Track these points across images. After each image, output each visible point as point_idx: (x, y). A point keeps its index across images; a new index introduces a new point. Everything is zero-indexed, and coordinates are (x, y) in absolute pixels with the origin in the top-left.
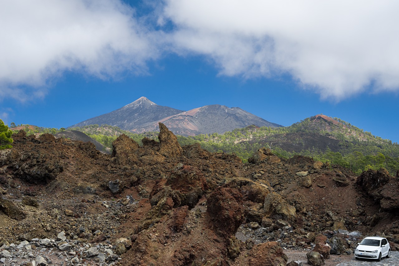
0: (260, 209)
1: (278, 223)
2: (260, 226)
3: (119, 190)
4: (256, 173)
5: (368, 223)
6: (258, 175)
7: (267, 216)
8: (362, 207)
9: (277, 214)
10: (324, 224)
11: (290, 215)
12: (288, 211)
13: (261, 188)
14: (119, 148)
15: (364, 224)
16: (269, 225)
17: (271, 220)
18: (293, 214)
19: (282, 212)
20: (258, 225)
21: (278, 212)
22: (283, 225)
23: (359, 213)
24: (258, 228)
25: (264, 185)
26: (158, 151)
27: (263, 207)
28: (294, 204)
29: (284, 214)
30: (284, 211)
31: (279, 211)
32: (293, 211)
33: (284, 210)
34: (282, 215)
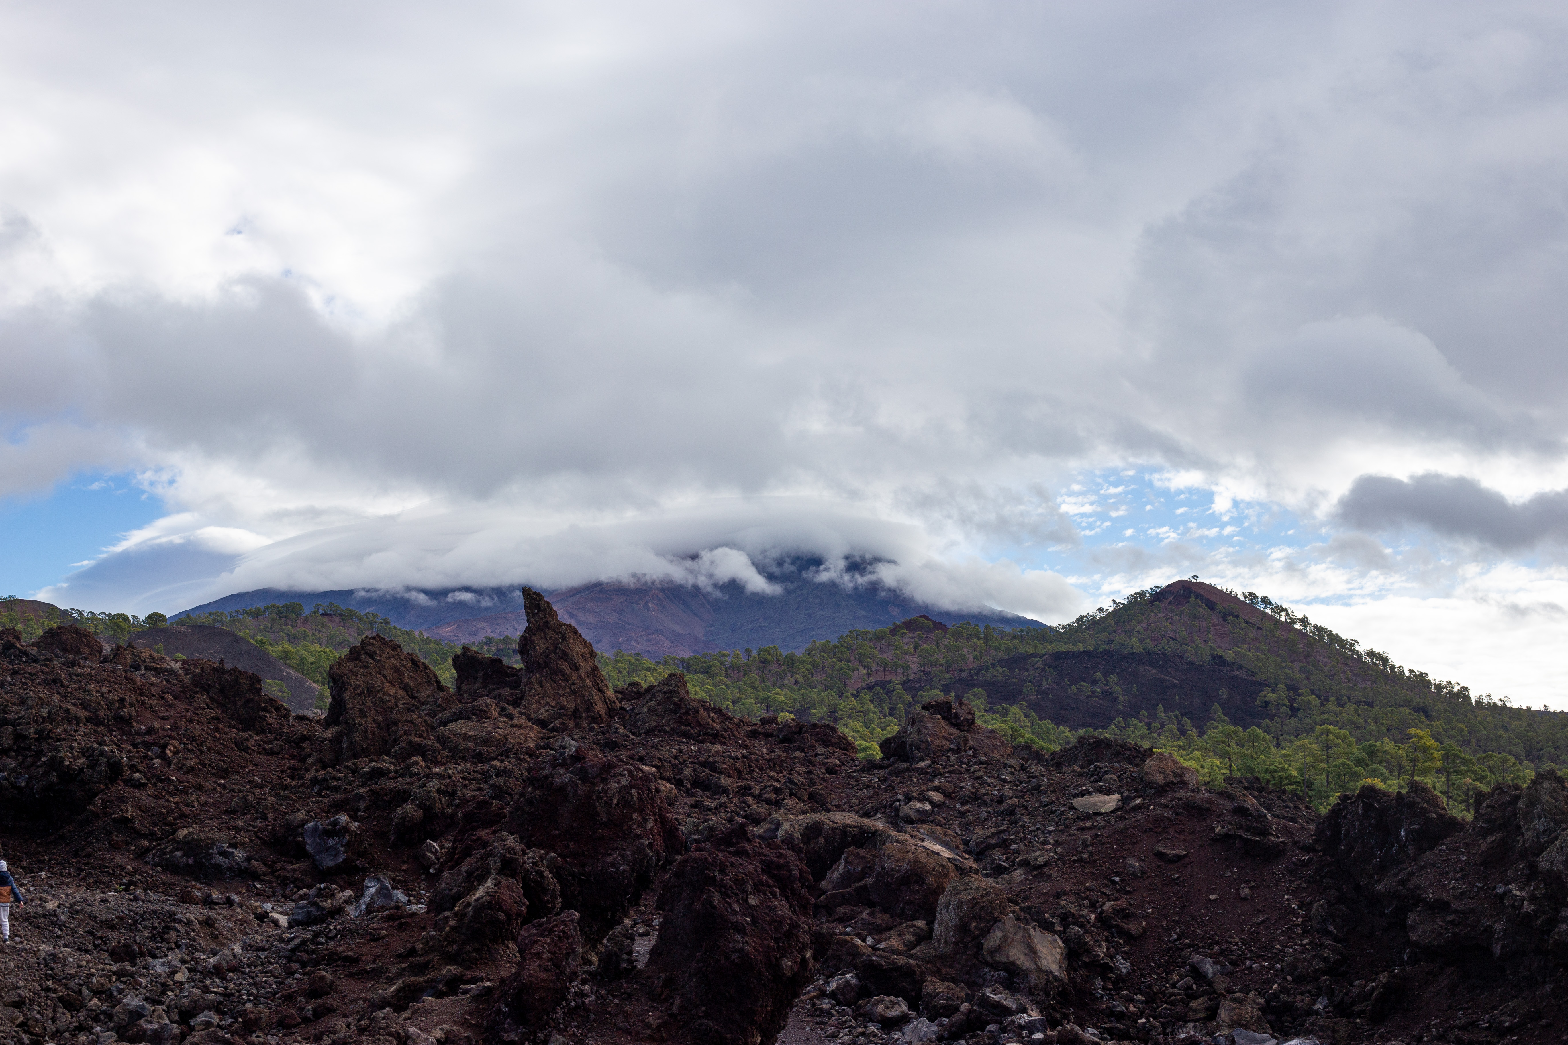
0: (915, 946)
1: (985, 1002)
2: (912, 1014)
3: (345, 860)
4: (908, 799)
5: (1357, 1008)
6: (919, 805)
7: (943, 971)
8: (1337, 940)
9: (987, 964)
10: (1180, 1008)
11: (1039, 969)
12: (1033, 952)
13: (922, 857)
14: (358, 692)
15: (1342, 1009)
16: (950, 1010)
17: (962, 989)
18: (1054, 968)
19: (1008, 957)
20: (905, 1008)
21: (989, 959)
22: (1007, 1011)
23: (1322, 965)
24: (904, 1020)
25: (937, 848)
26: (516, 703)
27: (930, 937)
28: (1058, 928)
29: (1013, 963)
30: (1016, 954)
31: (992, 953)
32: (1052, 955)
33: (1015, 951)
34: (1006, 970)
